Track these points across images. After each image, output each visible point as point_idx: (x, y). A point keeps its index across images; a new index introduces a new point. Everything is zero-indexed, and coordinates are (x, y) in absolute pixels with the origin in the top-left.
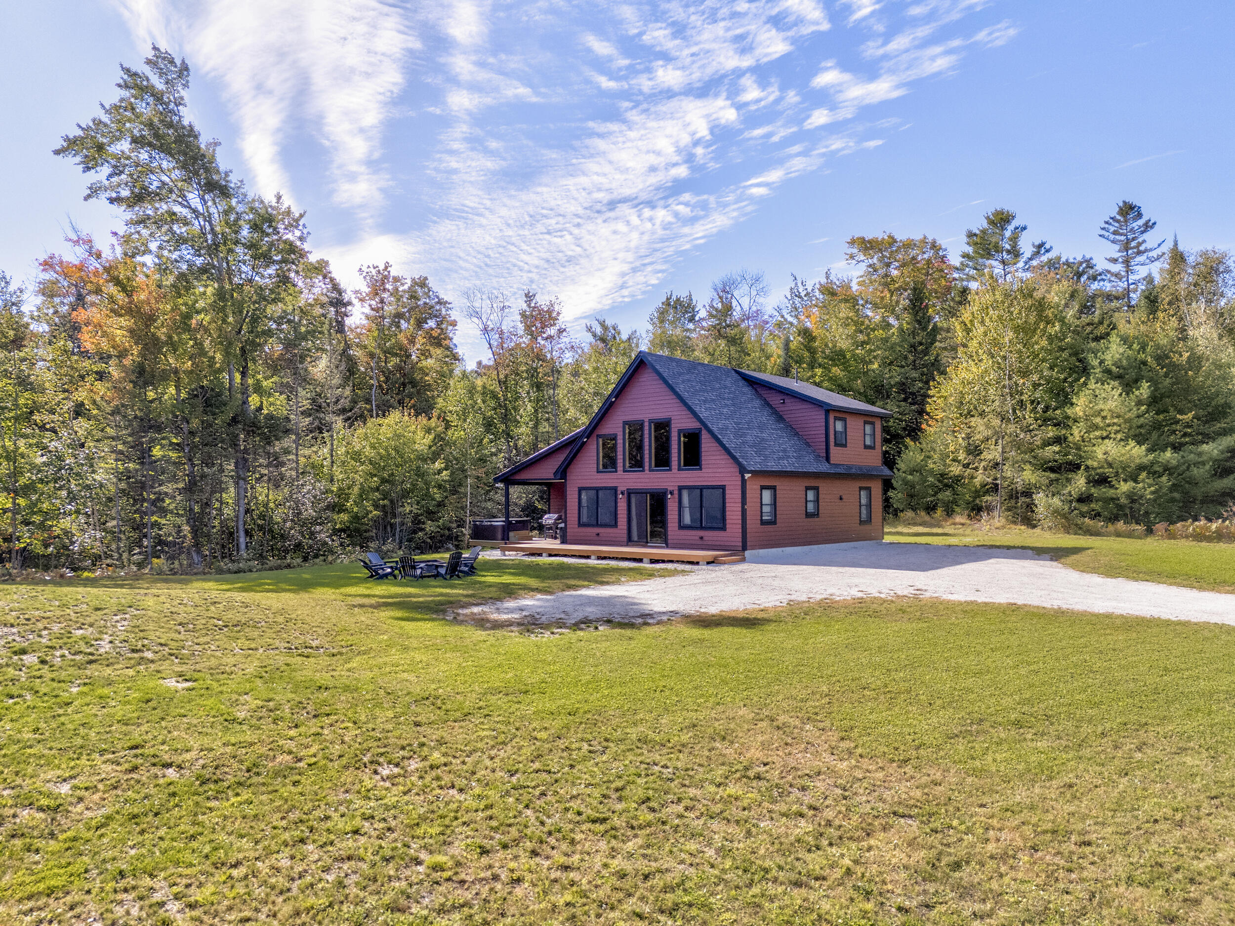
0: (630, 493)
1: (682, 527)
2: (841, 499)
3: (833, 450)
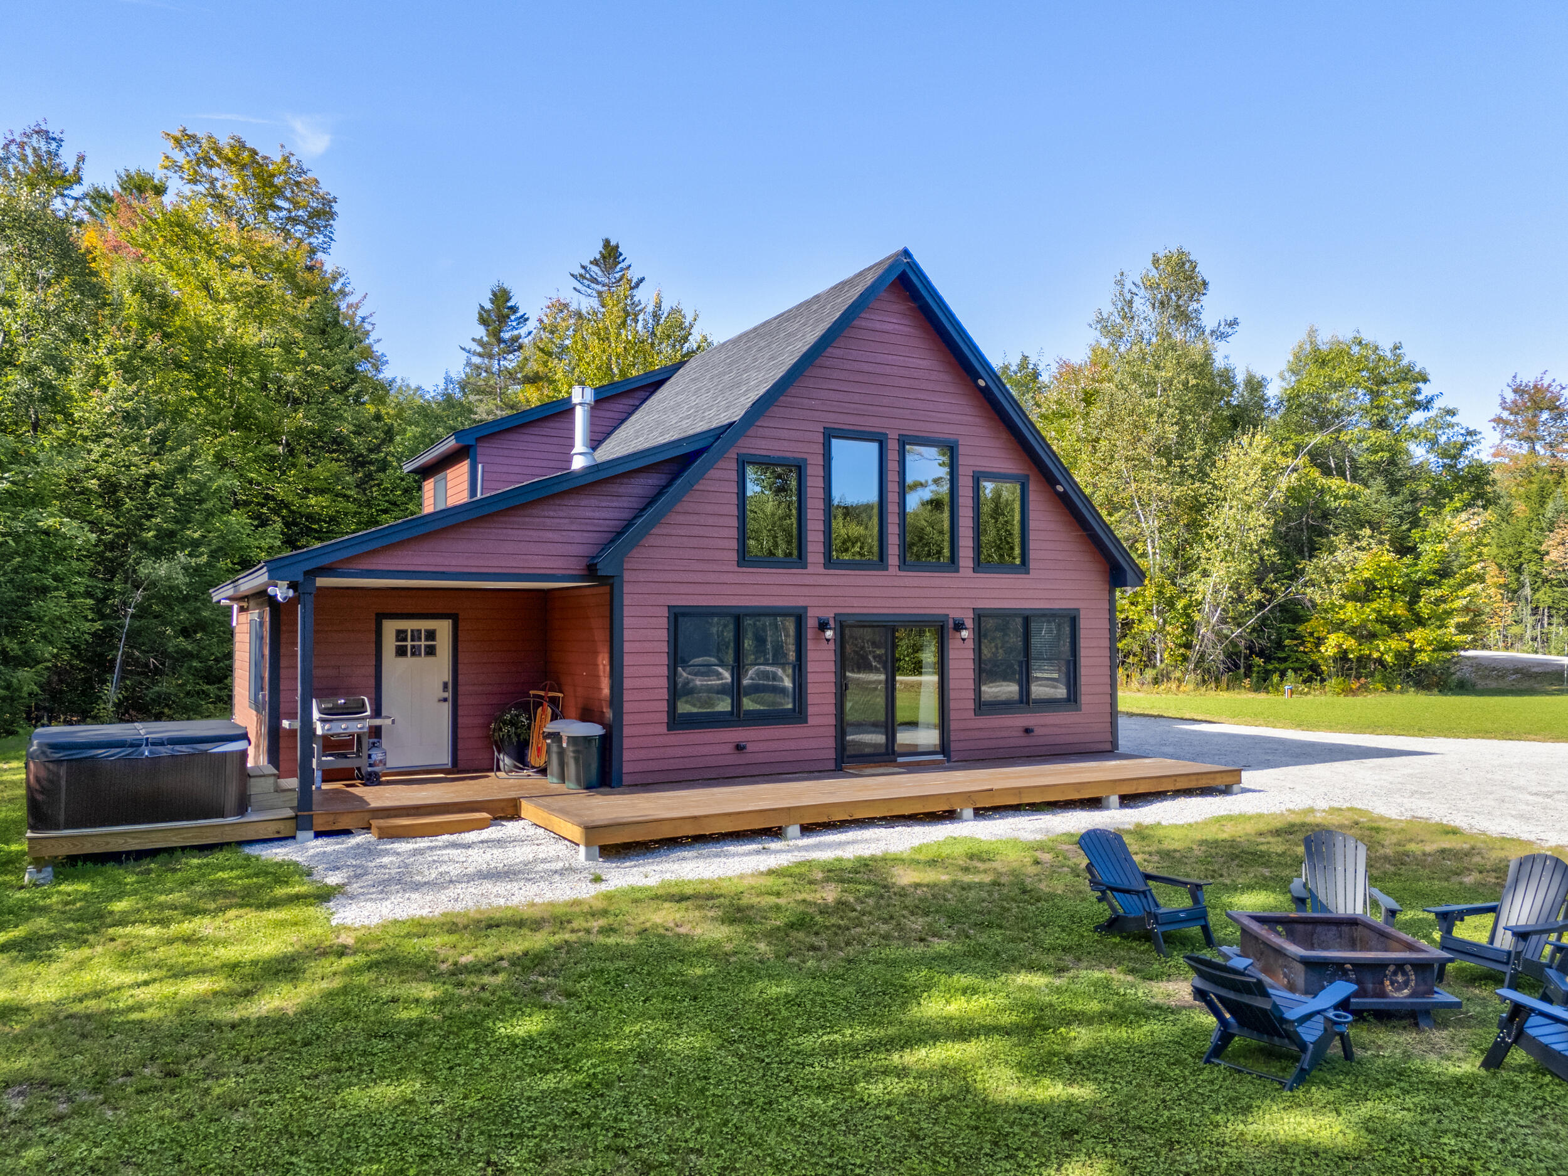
1: (981, 709)
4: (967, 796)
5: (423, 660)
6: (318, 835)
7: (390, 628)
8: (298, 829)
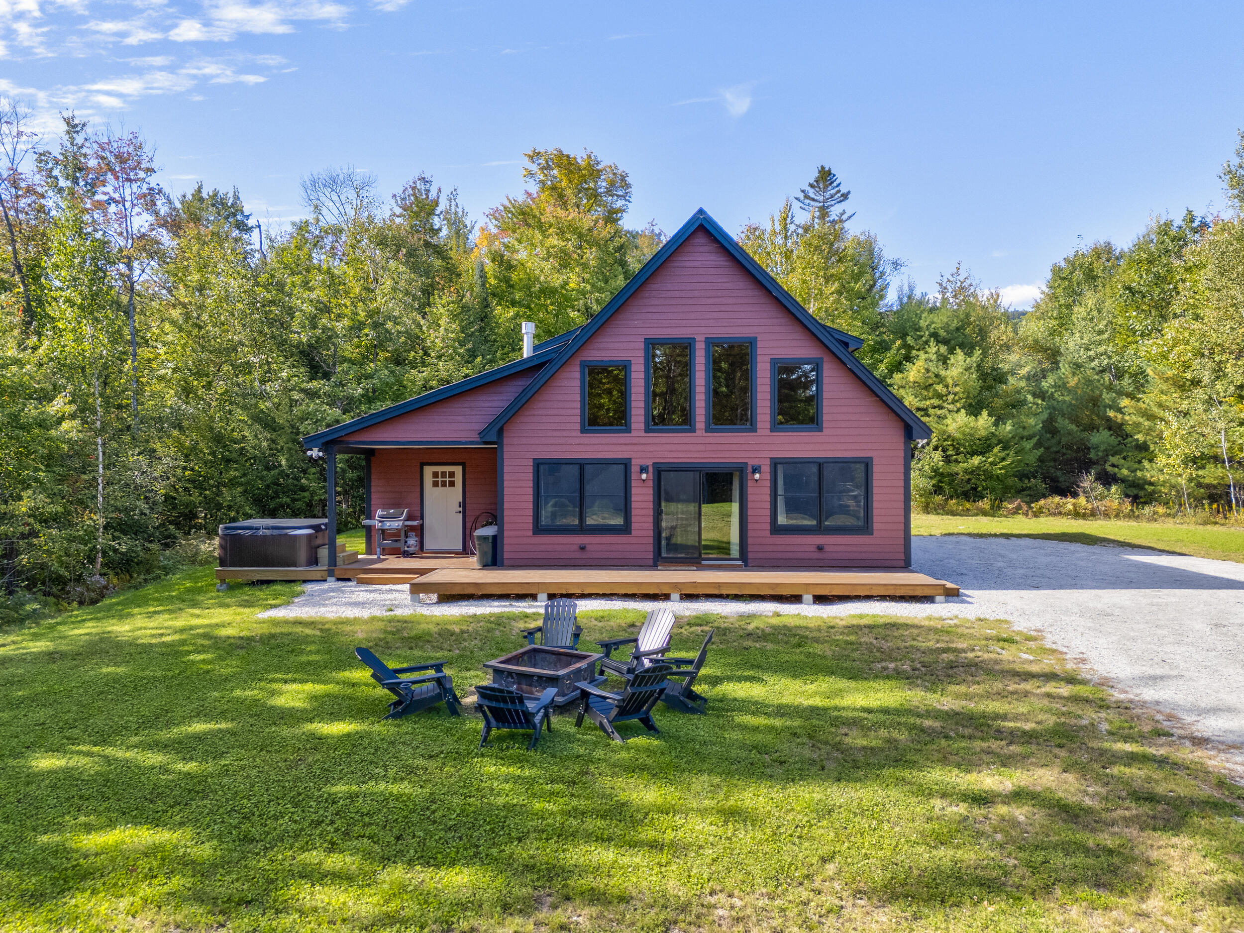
0: (659, 470)
1: (779, 529)
4: (675, 586)
5: (448, 489)
6: (339, 579)
7: (428, 471)
8: (329, 576)
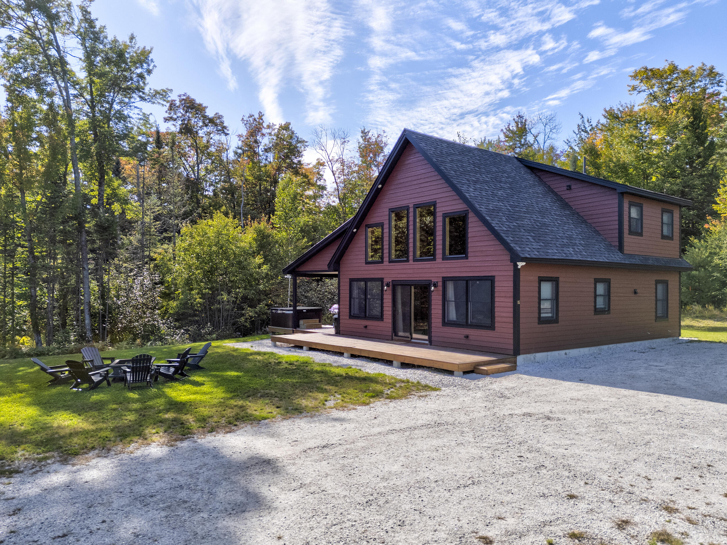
0: (395, 285)
1: (446, 323)
2: (635, 293)
3: (627, 238)
